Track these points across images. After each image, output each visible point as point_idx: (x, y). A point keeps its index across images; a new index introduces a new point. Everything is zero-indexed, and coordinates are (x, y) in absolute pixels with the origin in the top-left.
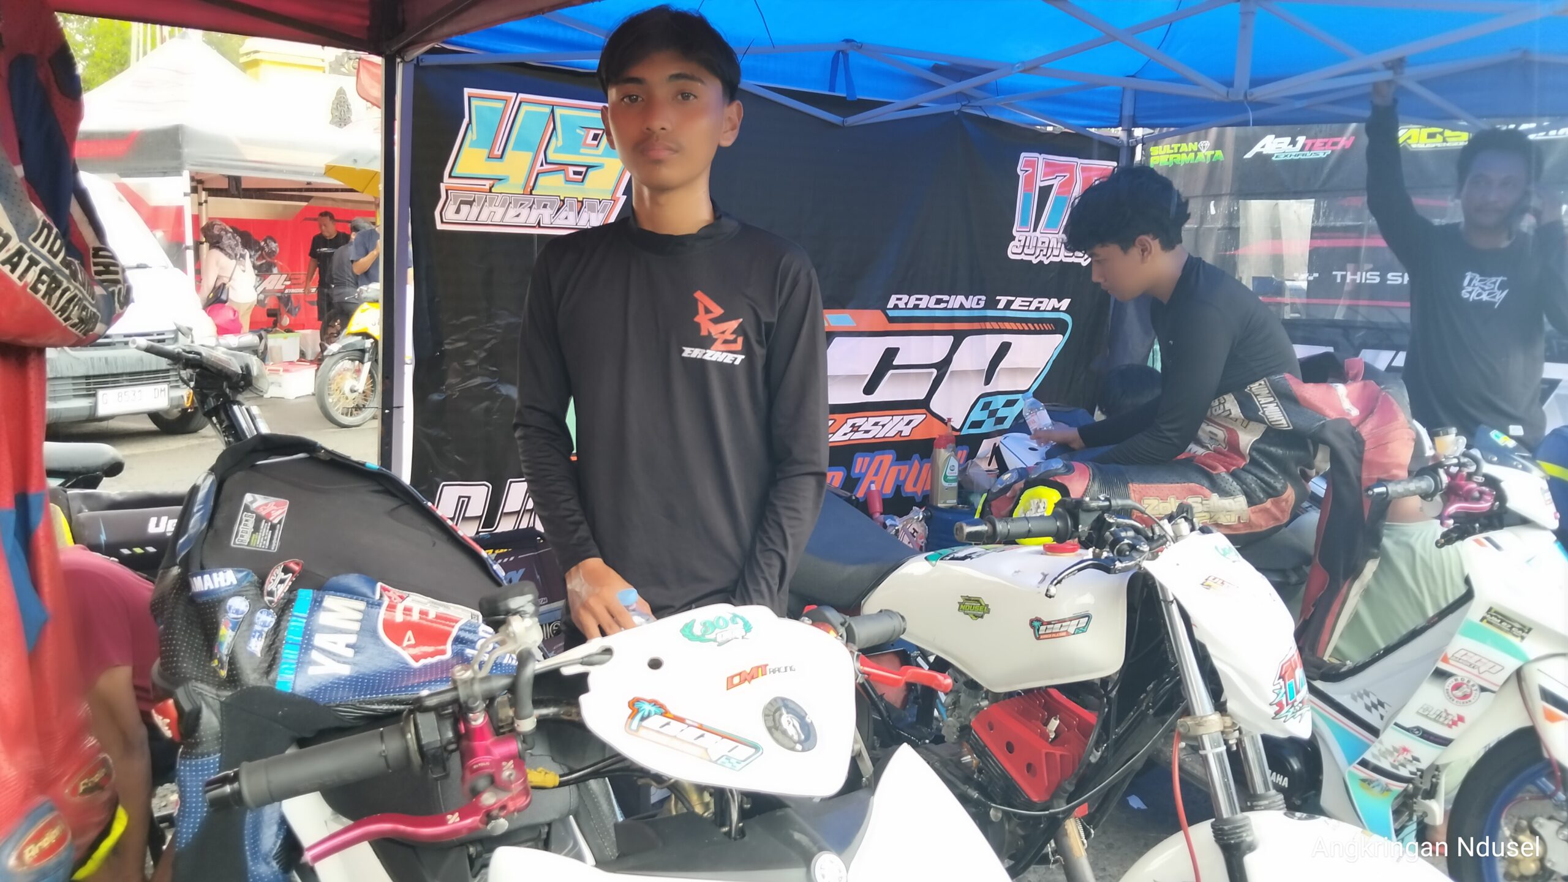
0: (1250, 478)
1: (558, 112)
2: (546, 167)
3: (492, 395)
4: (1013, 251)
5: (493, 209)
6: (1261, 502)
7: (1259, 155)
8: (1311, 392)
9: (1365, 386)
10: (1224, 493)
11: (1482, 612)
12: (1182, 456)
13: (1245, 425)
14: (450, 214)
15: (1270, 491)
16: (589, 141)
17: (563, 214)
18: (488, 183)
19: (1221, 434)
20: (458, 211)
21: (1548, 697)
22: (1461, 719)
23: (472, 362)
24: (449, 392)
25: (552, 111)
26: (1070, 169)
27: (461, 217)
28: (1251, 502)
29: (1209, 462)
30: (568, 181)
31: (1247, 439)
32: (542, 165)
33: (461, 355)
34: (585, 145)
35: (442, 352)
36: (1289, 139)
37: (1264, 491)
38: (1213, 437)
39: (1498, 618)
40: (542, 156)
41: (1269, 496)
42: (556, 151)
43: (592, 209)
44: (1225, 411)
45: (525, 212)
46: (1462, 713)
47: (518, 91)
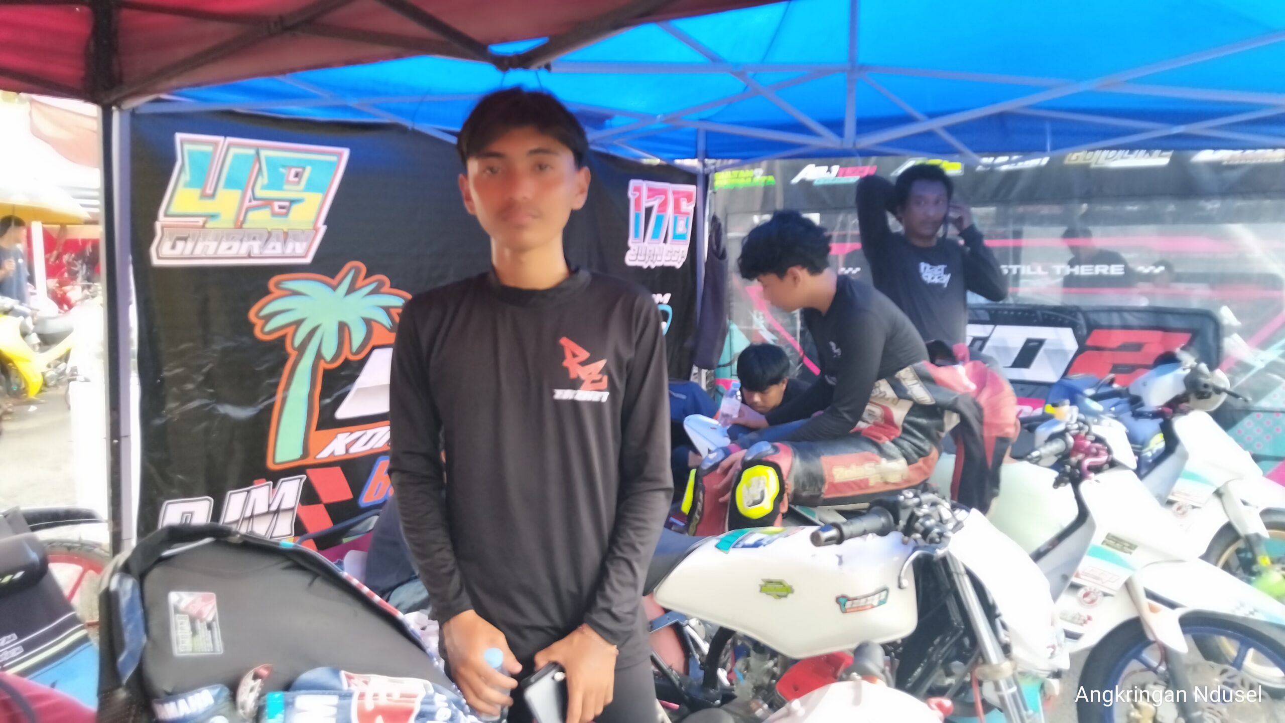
0: (905, 444)
1: (264, 153)
2: (254, 203)
3: (211, 415)
4: (631, 259)
5: (207, 243)
6: (916, 461)
7: (803, 182)
8: (943, 373)
9: (975, 366)
10: (890, 457)
11: (1103, 538)
12: (852, 431)
13: (895, 402)
14: (166, 250)
15: (922, 453)
16: (292, 178)
17: (271, 245)
18: (201, 221)
19: (878, 411)
20: (173, 247)
21: (1151, 595)
22: (1089, 618)
23: (190, 386)
24: (169, 416)
25: (258, 153)
26: (664, 192)
27: (177, 252)
28: (910, 462)
29: (874, 433)
30: (274, 214)
31: (899, 413)
32: (250, 201)
33: (181, 380)
34: (288, 182)
35: (163, 380)
36: (826, 168)
37: (917, 453)
38: (871, 414)
39: (1114, 541)
40: (249, 193)
41: (920, 456)
42: (264, 187)
43: (296, 239)
44: (881, 392)
45: (236, 245)
46: (1090, 614)
47: (226, 135)
